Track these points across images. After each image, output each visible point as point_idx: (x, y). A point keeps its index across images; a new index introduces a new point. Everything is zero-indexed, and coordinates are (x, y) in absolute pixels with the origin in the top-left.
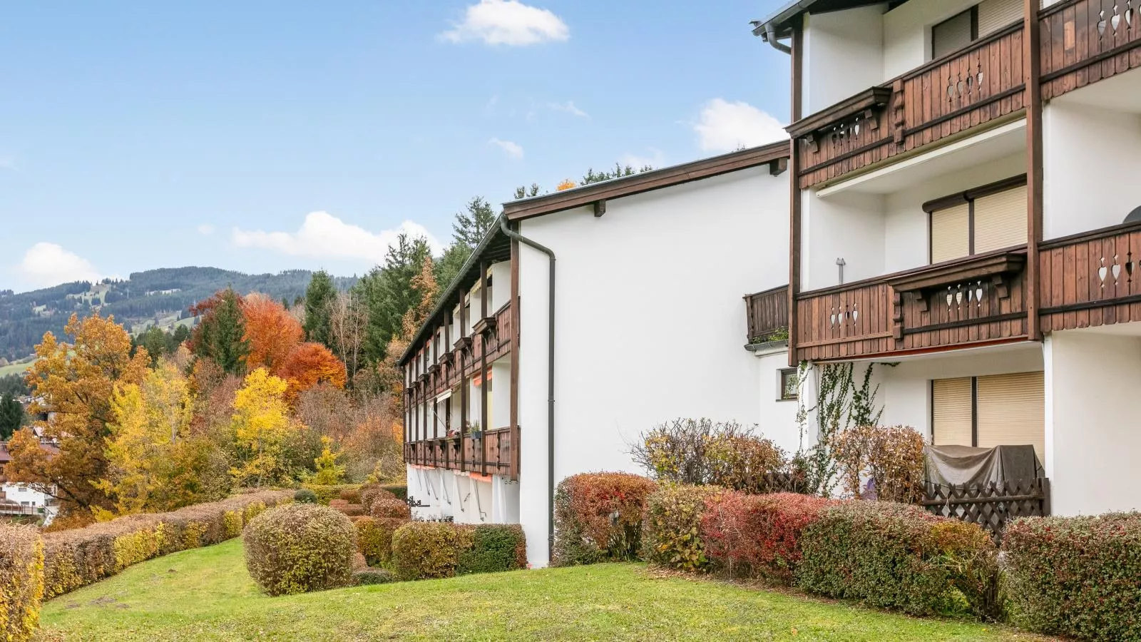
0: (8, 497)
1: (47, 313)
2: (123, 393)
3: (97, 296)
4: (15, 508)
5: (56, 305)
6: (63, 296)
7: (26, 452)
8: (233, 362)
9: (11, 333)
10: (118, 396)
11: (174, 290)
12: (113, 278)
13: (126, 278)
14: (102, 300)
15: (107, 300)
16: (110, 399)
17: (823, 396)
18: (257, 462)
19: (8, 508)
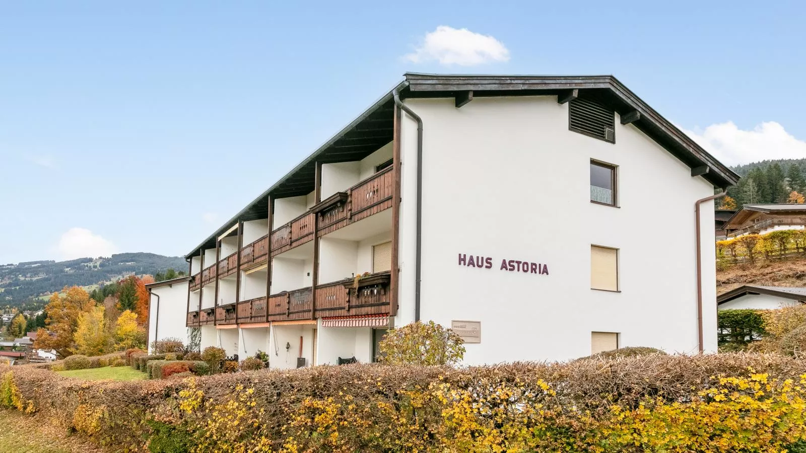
0: (39, 355)
1: (71, 271)
2: (82, 316)
3: (96, 264)
4: (42, 359)
5: (76, 268)
6: (79, 264)
7: (43, 337)
8: (131, 304)
9: (53, 280)
10: (80, 317)
11: (133, 263)
12: (104, 257)
13: (110, 256)
16: (77, 319)
17: (193, 333)
18: (124, 342)
19: (39, 359)
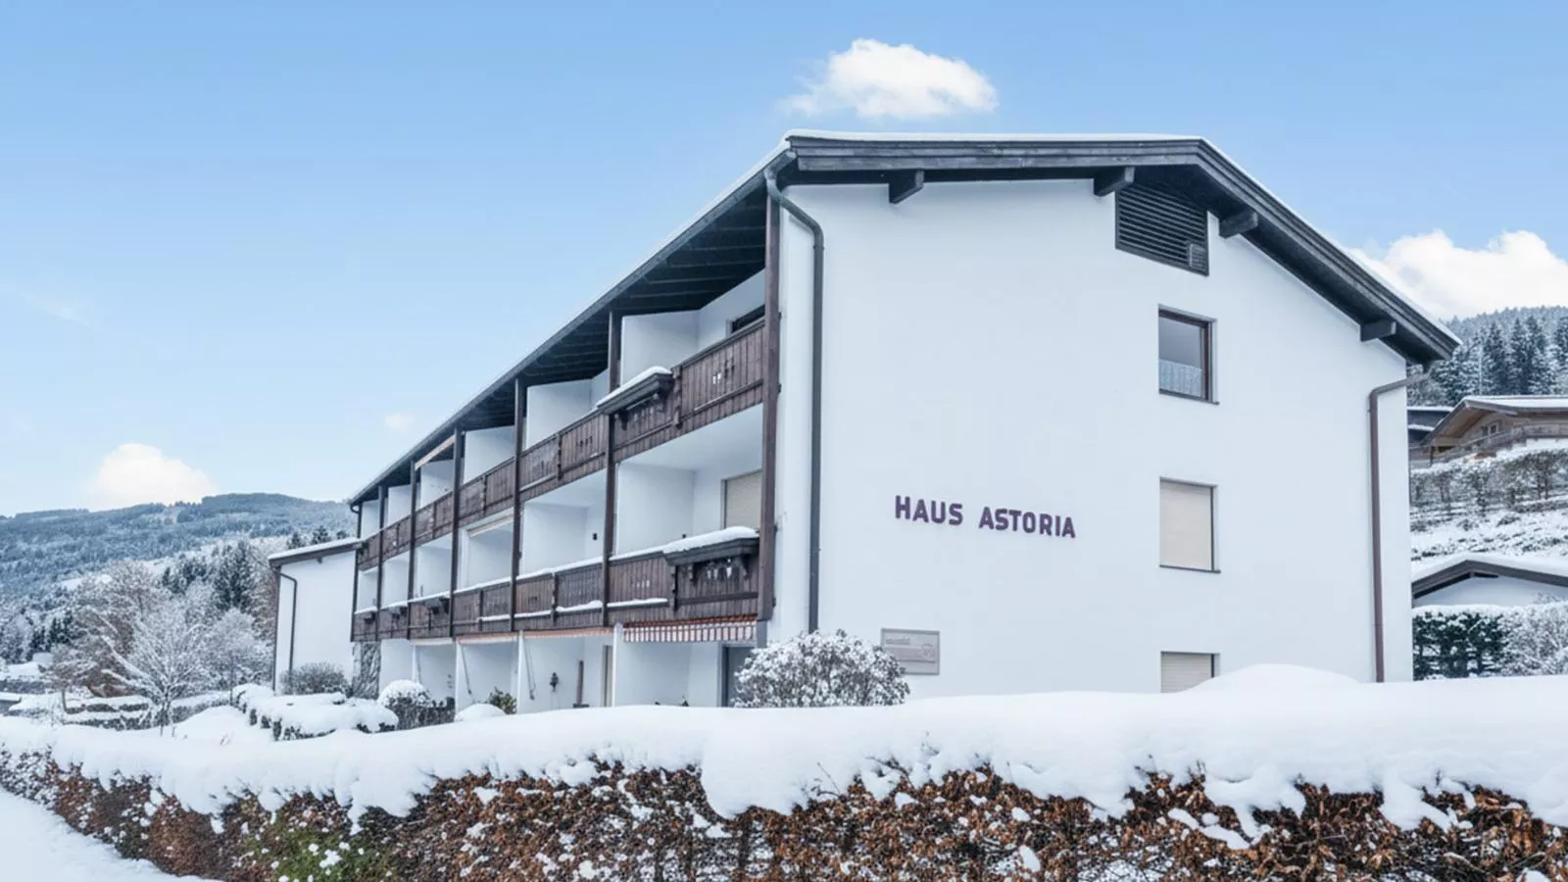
3: (170, 517)
13: (199, 501)
14: (175, 520)
15: (179, 521)
17: (364, 654)
